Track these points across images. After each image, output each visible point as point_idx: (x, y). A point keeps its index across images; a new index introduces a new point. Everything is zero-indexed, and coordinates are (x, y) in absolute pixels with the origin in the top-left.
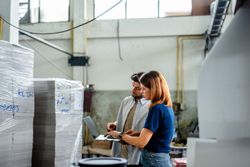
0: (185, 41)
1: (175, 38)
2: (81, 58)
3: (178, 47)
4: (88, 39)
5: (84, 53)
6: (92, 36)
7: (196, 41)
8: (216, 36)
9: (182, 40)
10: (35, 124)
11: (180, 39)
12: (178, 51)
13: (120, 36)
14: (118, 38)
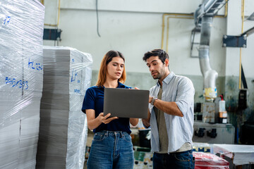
0: (171, 20)
1: (161, 16)
2: (52, 30)
3: (163, 26)
4: (61, 9)
5: (56, 26)
6: (66, 7)
7: (183, 21)
8: (210, 16)
9: (168, 19)
10: (42, 107)
11: (166, 17)
12: (163, 30)
13: (99, 8)
14: (97, 11)
